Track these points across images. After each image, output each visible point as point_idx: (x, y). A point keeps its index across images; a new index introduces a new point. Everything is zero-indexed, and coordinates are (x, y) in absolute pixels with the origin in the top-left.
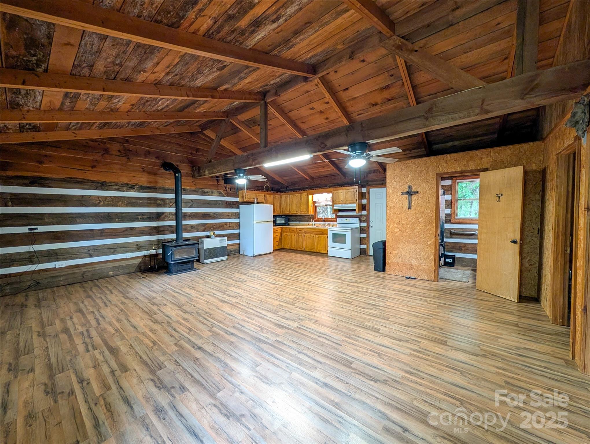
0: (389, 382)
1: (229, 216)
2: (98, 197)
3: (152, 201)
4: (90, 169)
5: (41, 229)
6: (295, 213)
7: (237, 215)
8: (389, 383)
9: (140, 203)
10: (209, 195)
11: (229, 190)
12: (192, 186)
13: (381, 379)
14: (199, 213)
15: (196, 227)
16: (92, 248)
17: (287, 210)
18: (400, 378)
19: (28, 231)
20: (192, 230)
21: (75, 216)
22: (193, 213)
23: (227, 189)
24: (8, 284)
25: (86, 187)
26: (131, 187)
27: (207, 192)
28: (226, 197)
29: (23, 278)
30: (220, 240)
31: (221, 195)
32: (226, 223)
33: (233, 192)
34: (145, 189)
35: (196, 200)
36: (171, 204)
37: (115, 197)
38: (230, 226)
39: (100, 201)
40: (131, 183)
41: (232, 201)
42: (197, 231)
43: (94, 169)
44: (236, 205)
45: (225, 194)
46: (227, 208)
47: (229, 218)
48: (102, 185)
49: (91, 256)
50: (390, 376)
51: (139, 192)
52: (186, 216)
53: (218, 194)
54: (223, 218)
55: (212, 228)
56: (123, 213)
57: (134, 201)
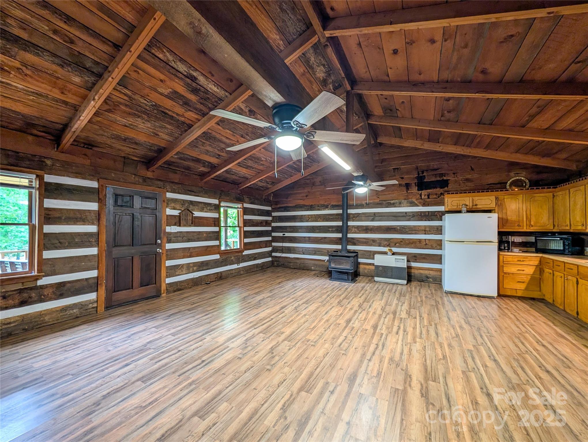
0: (95, 407)
1: (425, 231)
2: (309, 215)
3: (339, 217)
4: (305, 198)
5: (287, 234)
6: (580, 228)
7: (439, 230)
8: (93, 406)
9: (331, 218)
10: (395, 207)
11: (426, 197)
12: (374, 199)
13: (103, 401)
14: (383, 226)
15: (378, 241)
16: (304, 249)
17: (565, 222)
18: (91, 418)
19: (282, 235)
20: (374, 244)
21: (299, 227)
22: (375, 226)
23: (423, 197)
24: (276, 261)
25: (304, 209)
26: (326, 207)
27: (394, 204)
28: (421, 207)
29: (280, 260)
30: (396, 259)
31: (413, 204)
32: (419, 239)
33: (433, 200)
34: (335, 207)
35: (379, 213)
36: (354, 219)
37: (317, 215)
38: (426, 244)
39: (309, 218)
40: (326, 204)
41: (431, 212)
42: (380, 246)
43: (308, 197)
44: (438, 216)
45: (420, 203)
46: (422, 220)
47: (425, 234)
48: (311, 208)
49: (304, 254)
50: (101, 410)
51: (331, 210)
52: (368, 229)
53: (408, 204)
54: (416, 234)
55: (397, 244)
56: (320, 226)
57: (327, 217)
